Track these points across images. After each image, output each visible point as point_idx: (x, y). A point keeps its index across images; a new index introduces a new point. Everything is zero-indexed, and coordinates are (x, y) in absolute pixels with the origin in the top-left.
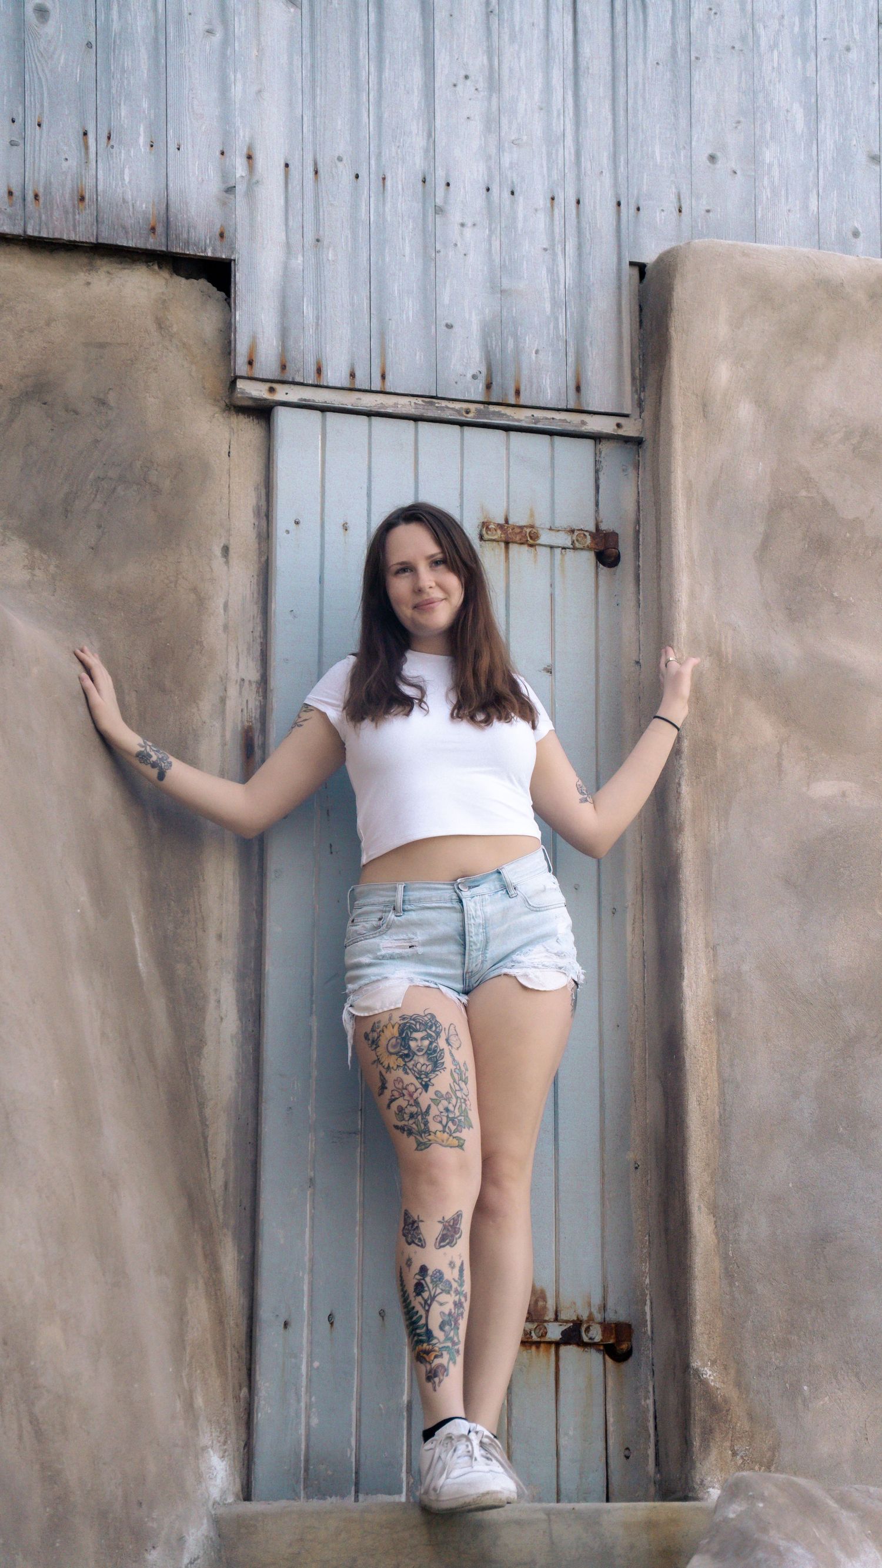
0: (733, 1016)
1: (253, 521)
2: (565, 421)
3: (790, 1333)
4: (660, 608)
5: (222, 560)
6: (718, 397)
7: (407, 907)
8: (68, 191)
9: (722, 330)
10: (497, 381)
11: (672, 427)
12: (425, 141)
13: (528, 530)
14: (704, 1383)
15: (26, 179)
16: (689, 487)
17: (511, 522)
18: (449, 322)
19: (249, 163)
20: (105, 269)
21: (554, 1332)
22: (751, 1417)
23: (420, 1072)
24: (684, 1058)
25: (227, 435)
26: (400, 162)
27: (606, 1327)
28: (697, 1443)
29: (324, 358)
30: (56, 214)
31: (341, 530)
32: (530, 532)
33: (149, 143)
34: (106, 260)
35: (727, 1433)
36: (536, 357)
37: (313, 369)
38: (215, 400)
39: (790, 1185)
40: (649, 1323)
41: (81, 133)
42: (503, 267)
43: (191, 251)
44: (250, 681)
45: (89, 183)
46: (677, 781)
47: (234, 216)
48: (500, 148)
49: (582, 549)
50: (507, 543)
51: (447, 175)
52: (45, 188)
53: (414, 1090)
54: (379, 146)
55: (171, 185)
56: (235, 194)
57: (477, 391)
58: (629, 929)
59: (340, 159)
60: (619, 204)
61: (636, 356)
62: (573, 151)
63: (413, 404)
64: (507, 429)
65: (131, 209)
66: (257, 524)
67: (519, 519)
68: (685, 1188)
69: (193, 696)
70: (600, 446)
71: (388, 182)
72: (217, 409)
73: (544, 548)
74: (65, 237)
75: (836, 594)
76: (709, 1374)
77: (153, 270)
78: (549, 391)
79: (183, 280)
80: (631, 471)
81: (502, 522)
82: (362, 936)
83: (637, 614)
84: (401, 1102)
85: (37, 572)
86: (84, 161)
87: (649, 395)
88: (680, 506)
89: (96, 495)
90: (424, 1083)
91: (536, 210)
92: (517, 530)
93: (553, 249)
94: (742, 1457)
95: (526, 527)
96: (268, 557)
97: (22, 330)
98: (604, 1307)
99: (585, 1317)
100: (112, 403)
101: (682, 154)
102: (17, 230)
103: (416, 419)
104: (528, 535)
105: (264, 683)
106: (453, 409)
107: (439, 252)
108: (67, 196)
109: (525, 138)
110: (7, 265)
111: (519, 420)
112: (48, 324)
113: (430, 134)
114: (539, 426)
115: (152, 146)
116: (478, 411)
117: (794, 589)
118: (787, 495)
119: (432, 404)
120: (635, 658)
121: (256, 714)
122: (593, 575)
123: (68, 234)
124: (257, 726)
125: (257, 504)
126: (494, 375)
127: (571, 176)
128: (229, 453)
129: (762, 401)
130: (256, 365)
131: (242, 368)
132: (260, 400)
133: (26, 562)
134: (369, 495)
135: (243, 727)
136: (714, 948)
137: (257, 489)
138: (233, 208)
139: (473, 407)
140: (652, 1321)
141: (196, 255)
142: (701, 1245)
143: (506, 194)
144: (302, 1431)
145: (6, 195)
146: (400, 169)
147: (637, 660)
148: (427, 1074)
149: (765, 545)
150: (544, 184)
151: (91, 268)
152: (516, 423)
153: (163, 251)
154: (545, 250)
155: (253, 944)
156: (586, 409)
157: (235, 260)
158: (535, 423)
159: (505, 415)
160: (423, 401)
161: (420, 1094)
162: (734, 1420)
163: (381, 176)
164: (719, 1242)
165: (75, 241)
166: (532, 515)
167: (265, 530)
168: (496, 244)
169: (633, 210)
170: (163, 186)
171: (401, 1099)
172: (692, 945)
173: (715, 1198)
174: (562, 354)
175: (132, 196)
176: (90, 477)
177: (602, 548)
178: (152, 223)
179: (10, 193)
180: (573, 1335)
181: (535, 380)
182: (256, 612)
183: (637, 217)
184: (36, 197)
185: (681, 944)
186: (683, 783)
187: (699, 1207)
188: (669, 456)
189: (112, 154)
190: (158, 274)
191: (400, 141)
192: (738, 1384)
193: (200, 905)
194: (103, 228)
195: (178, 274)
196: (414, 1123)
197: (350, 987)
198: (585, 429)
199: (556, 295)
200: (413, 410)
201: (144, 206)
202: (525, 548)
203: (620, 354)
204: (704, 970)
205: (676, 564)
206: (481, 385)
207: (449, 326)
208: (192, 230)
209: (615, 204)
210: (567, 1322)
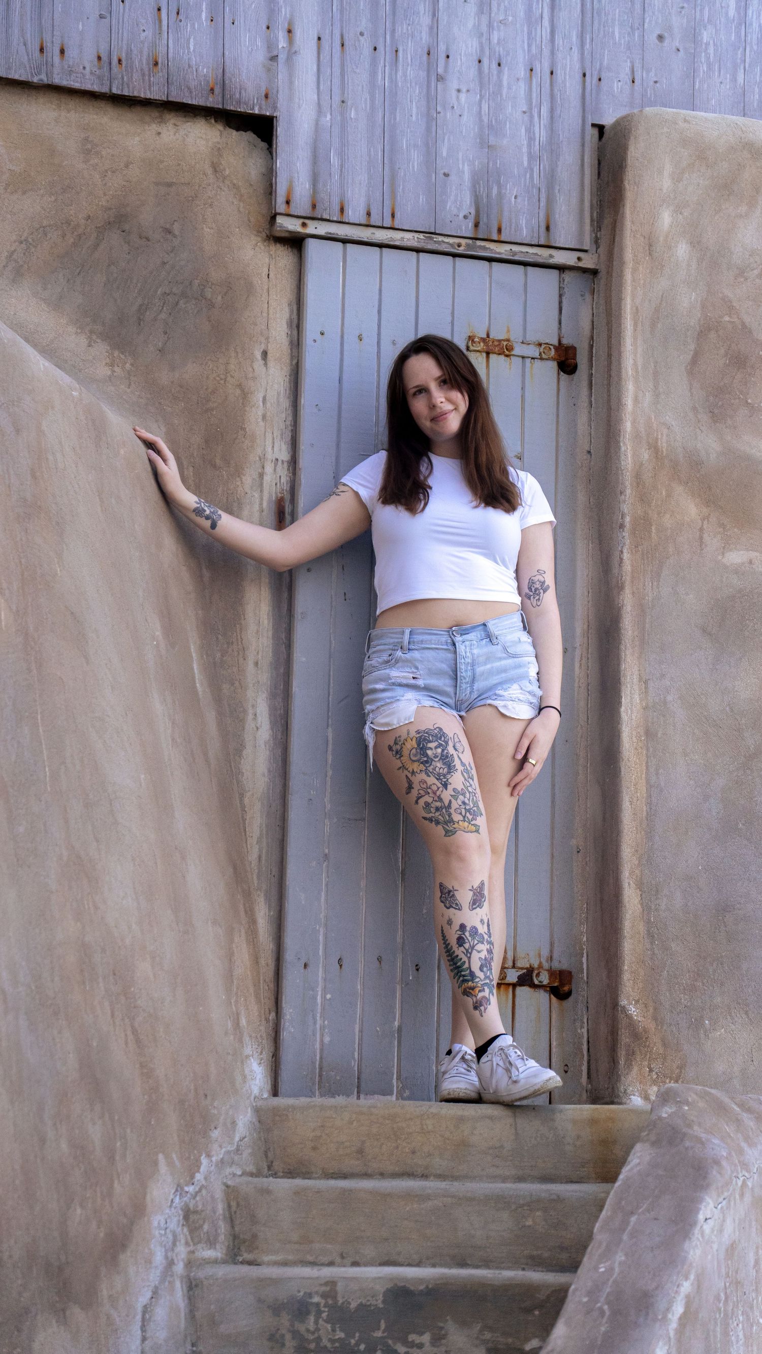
0: (659, 735)
1: (286, 331)
2: (536, 254)
3: (696, 980)
4: (610, 409)
5: (262, 362)
6: (661, 239)
7: (412, 647)
8: (145, 57)
9: (666, 183)
10: (483, 220)
11: (624, 263)
12: (430, 20)
13: (505, 343)
14: (629, 1017)
15: (112, 46)
16: (636, 312)
17: (491, 337)
18: (446, 171)
19: (289, 36)
20: (172, 121)
21: (512, 977)
22: (665, 1045)
23: (439, 774)
24: (620, 768)
25: (267, 260)
26: (410, 38)
27: (552, 973)
28: (622, 1062)
29: (346, 199)
30: (135, 76)
31: (357, 340)
32: (506, 345)
33: (210, 19)
34: (173, 114)
35: (646, 1055)
36: (515, 202)
37: (337, 208)
38: (259, 232)
39: (700, 868)
40: (585, 971)
41: (156, 10)
42: (490, 126)
43: (241, 109)
44: (283, 461)
45: (162, 50)
46: (620, 549)
47: (276, 80)
48: (490, 26)
49: (547, 359)
50: (488, 354)
51: (447, 49)
52: (127, 54)
53: (436, 789)
54: (394, 23)
55: (227, 53)
56: (277, 62)
57: (467, 229)
58: (577, 665)
59: (362, 34)
60: (584, 75)
61: (594, 202)
62: (548, 31)
63: (416, 238)
64: (490, 260)
65: (195, 73)
66: (289, 333)
67: (498, 334)
68: (618, 869)
69: (238, 472)
70: (563, 275)
71: (400, 54)
72: (259, 239)
73: (517, 358)
74: (142, 96)
75: (749, 401)
76: (633, 1010)
77: (211, 123)
78: (525, 230)
79: (234, 133)
80: (588, 297)
81: (485, 336)
82: (375, 668)
83: (590, 412)
84: (428, 799)
85: (116, 369)
86: (158, 32)
87: (604, 234)
88: (629, 327)
89: (163, 307)
90: (443, 783)
91: (518, 80)
92: (496, 343)
93: (531, 113)
94: (657, 1073)
95: (504, 340)
96: (298, 360)
97: (106, 171)
98: (551, 958)
99: (536, 966)
100: (177, 232)
101: (636, 34)
102: (105, 89)
103: (418, 251)
104: (505, 347)
105: (293, 462)
106: (447, 243)
107: (439, 113)
108: (144, 62)
109: (510, 18)
110: (95, 117)
111: (499, 253)
112: (127, 166)
113: (434, 14)
114: (516, 258)
115: (212, 20)
116: (468, 245)
117: (716, 396)
118: (713, 320)
119: (431, 238)
120: (587, 448)
121: (286, 487)
122: (556, 381)
123: (145, 93)
124: (287, 497)
125: (290, 316)
126: (481, 215)
127: (546, 52)
128: (268, 275)
129: (696, 243)
130: (292, 204)
131: (281, 207)
132: (294, 232)
133: (108, 360)
134: (379, 312)
135: (277, 497)
136: (646, 682)
137: (289, 305)
138: (276, 73)
139: (463, 241)
140: (588, 970)
141: (246, 113)
142: (630, 912)
143: (494, 65)
144: (318, 1046)
145: (96, 60)
146: (410, 43)
147: (589, 450)
148: (444, 776)
149: (695, 361)
150: (525, 57)
151: (162, 121)
152: (498, 256)
153: (219, 109)
154: (524, 112)
155: (282, 670)
156: (554, 245)
157: (277, 117)
158: (513, 256)
159: (489, 248)
160: (424, 236)
161: (442, 792)
162: (651, 1046)
163: (395, 49)
164: (643, 910)
165: (150, 99)
166: (508, 331)
167: (296, 338)
168: (485, 107)
169: (595, 80)
170: (220, 54)
171: (427, 796)
172: (628, 679)
173: (642, 876)
174: (535, 200)
175: (196, 61)
176: (159, 293)
177: (564, 359)
178: (211, 86)
179: (99, 58)
180: (527, 979)
181: (514, 221)
182: (288, 405)
183: (598, 86)
184: (120, 61)
185: (620, 678)
186: (625, 551)
187: (629, 884)
188: (621, 285)
189: (180, 26)
190: (214, 125)
191: (410, 20)
192: (655, 1018)
193: (241, 638)
194: (172, 88)
195: (230, 127)
196: (440, 815)
197: (368, 708)
198: (552, 261)
199: (532, 151)
200: (416, 243)
201: (205, 70)
202: (502, 357)
203: (582, 201)
204: (638, 699)
205: (624, 375)
206: (471, 225)
207: (446, 175)
208: (243, 92)
209: (581, 75)
210: (522, 969)
